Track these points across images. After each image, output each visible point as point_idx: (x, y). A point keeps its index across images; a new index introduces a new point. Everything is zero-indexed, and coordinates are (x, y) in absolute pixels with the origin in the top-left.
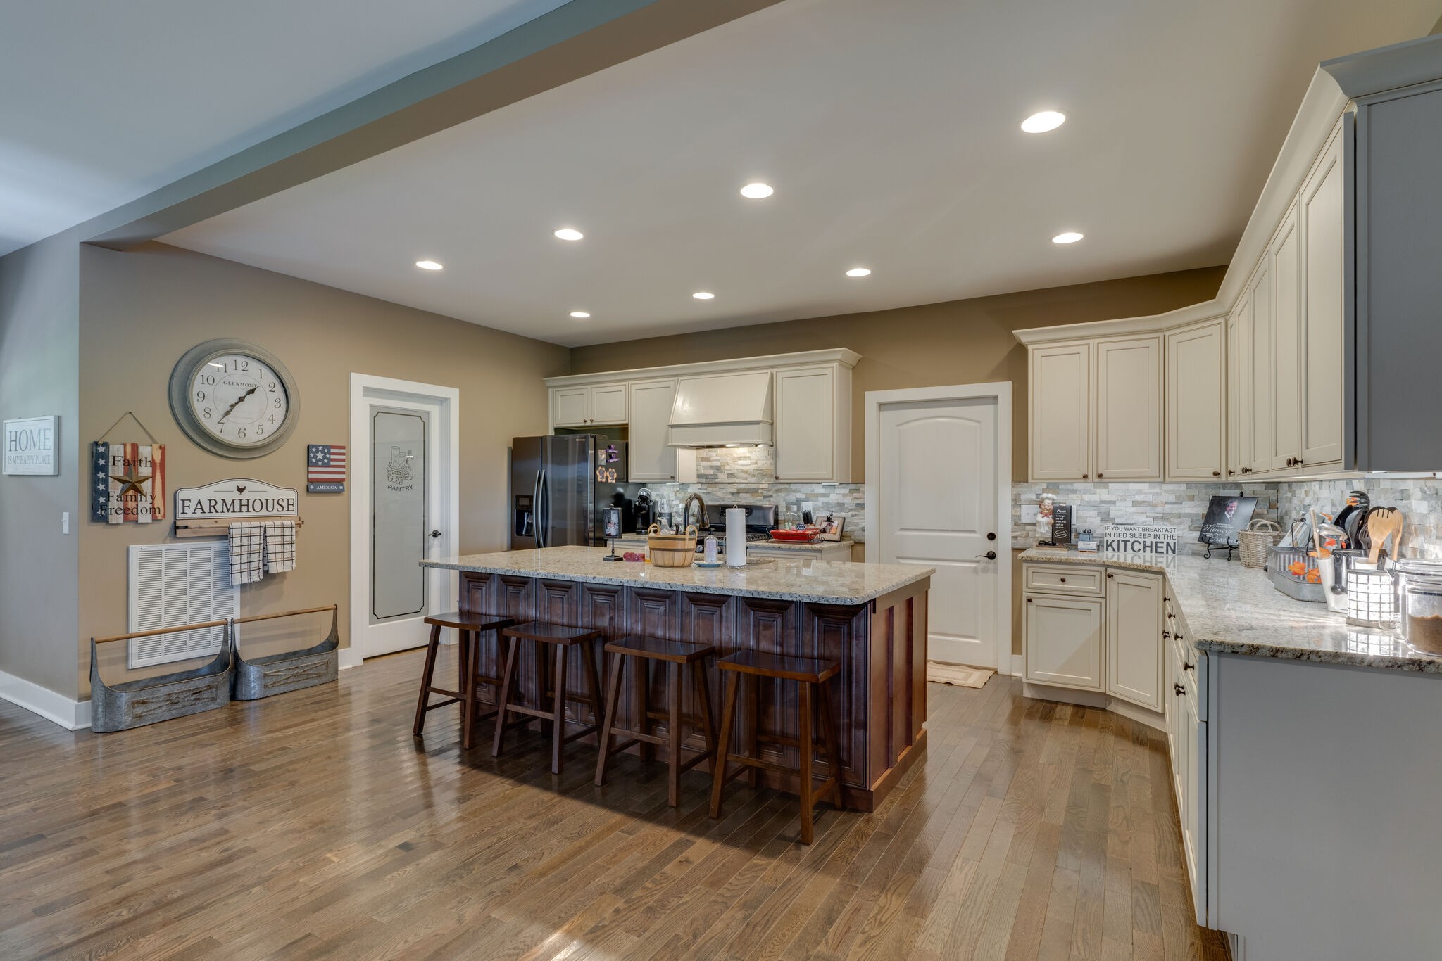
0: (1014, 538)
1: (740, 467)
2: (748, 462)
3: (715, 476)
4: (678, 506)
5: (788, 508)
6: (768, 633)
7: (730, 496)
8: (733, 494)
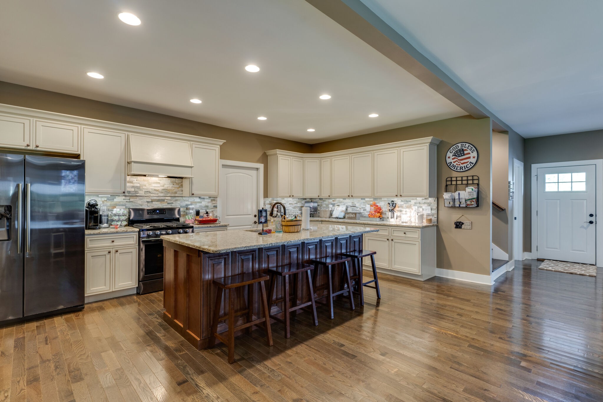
7: (147, 203)
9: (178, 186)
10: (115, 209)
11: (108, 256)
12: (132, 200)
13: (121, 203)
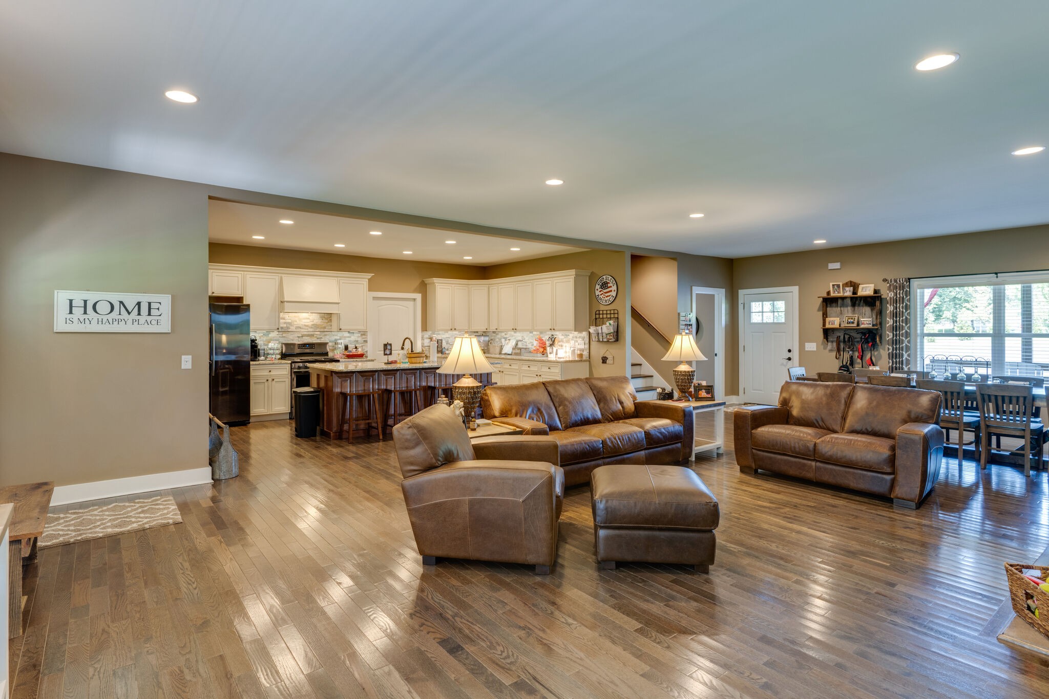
1: (303, 324)
2: (308, 321)
3: (288, 328)
5: (334, 343)
7: (297, 338)
8: (299, 337)
9: (327, 321)
10: (270, 344)
11: (266, 384)
12: (284, 335)
13: (275, 338)
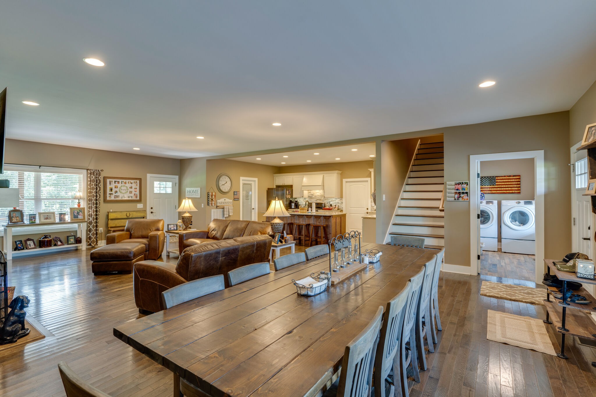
0: (371, 209)
1: (317, 195)
2: (319, 193)
3: (312, 196)
4: (304, 203)
5: (327, 203)
6: (318, 221)
8: (316, 200)
